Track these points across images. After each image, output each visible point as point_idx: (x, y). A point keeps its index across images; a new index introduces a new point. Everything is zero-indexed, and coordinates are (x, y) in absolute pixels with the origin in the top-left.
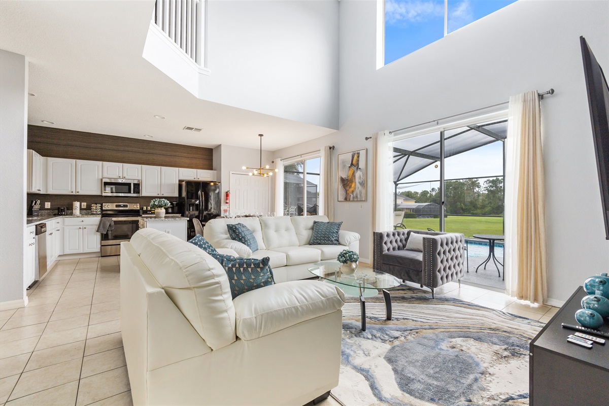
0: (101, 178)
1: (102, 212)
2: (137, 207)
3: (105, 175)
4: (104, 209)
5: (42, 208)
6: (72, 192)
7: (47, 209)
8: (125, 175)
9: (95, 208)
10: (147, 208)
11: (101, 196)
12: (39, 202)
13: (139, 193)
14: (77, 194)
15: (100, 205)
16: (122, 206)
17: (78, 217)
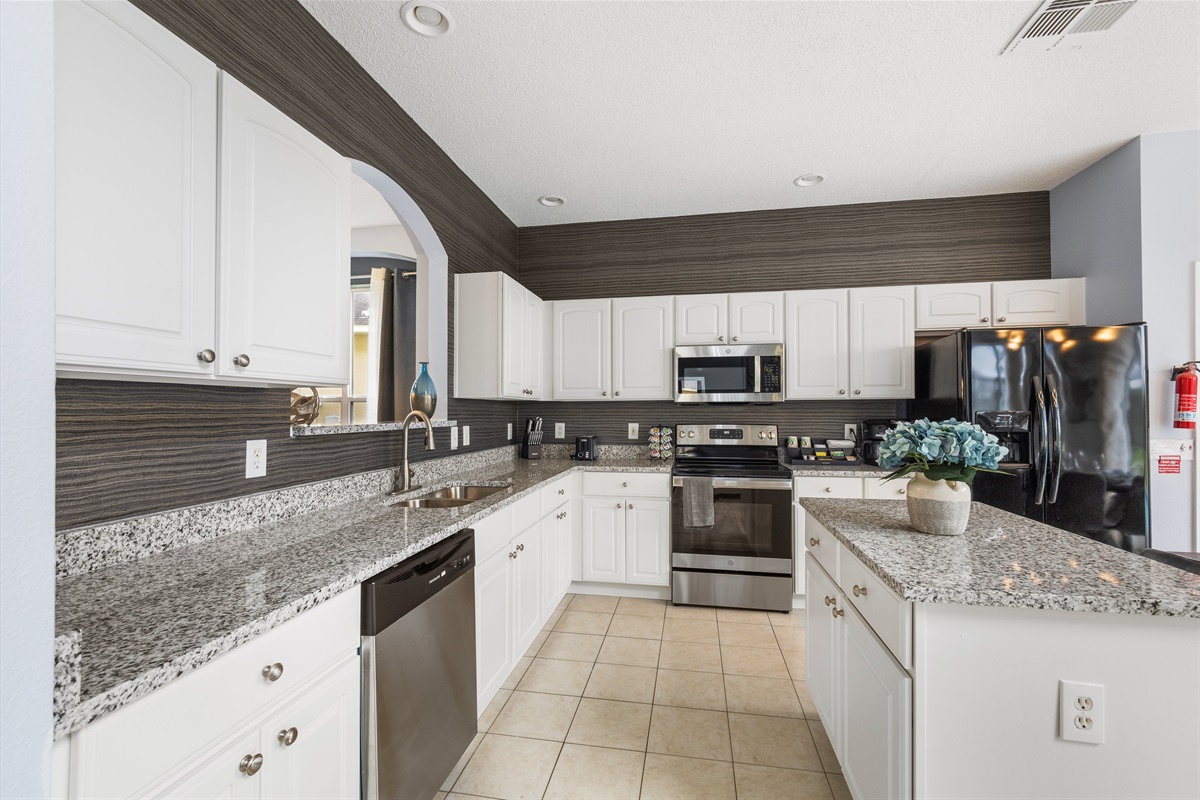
0: (672, 347)
1: (675, 452)
2: (768, 436)
3: (683, 337)
4: (680, 441)
5: (549, 438)
6: (604, 395)
7: (560, 441)
8: (736, 332)
9: (657, 440)
10: (799, 441)
11: (671, 403)
12: (540, 422)
13: (777, 389)
14: (616, 398)
15: (670, 431)
16: (726, 432)
17: (613, 471)
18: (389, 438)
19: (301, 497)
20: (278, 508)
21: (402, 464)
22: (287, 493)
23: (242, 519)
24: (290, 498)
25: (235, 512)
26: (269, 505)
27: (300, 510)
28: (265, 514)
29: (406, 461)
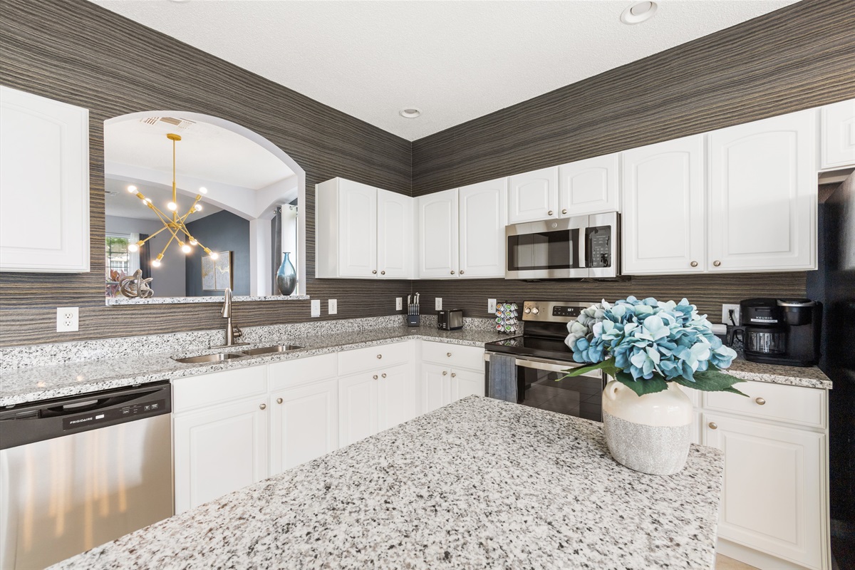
3: (516, 215)
4: (524, 317)
7: (437, 313)
8: (565, 204)
9: (500, 315)
14: (462, 276)
15: (518, 307)
16: (569, 310)
17: (441, 341)
19: (112, 347)
21: (226, 328)
26: (74, 350)
27: (110, 355)
29: (229, 325)
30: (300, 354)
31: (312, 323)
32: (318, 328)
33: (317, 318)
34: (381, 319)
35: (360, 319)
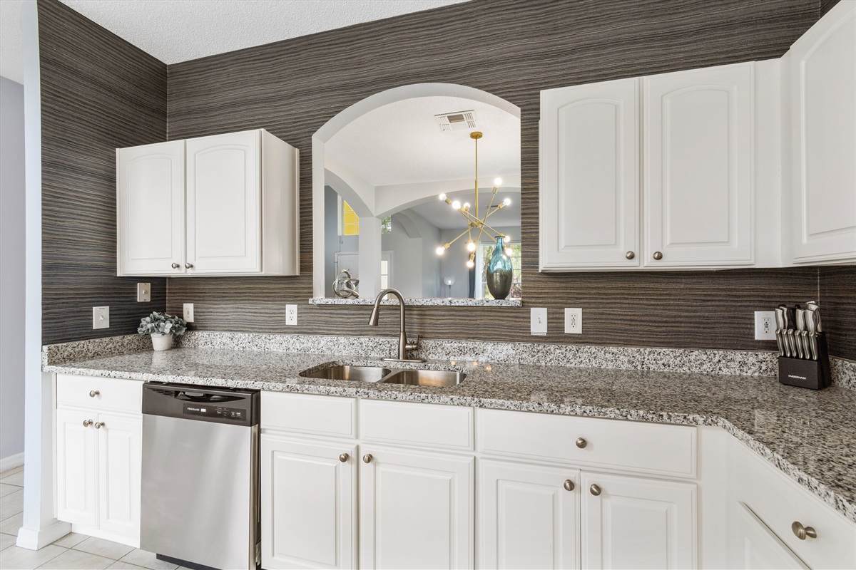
18: (412, 312)
19: (314, 342)
20: (297, 345)
22: (303, 338)
23: (277, 345)
24: (305, 341)
25: (273, 341)
26: (292, 342)
27: (312, 350)
28: (290, 346)
29: (402, 334)
30: (400, 396)
31: (528, 345)
32: (540, 354)
33: (542, 337)
34: (696, 354)
35: (635, 349)
